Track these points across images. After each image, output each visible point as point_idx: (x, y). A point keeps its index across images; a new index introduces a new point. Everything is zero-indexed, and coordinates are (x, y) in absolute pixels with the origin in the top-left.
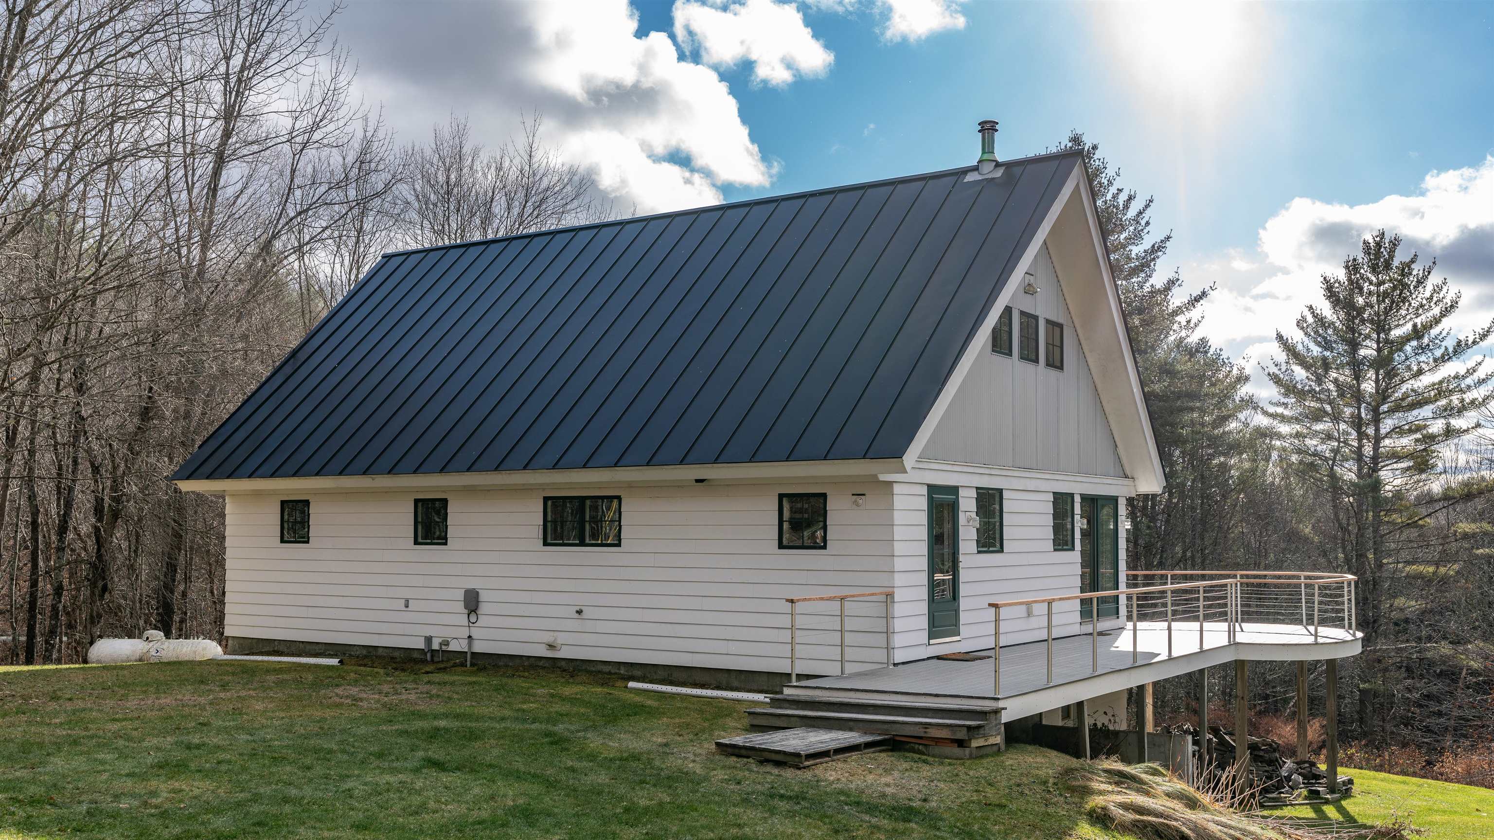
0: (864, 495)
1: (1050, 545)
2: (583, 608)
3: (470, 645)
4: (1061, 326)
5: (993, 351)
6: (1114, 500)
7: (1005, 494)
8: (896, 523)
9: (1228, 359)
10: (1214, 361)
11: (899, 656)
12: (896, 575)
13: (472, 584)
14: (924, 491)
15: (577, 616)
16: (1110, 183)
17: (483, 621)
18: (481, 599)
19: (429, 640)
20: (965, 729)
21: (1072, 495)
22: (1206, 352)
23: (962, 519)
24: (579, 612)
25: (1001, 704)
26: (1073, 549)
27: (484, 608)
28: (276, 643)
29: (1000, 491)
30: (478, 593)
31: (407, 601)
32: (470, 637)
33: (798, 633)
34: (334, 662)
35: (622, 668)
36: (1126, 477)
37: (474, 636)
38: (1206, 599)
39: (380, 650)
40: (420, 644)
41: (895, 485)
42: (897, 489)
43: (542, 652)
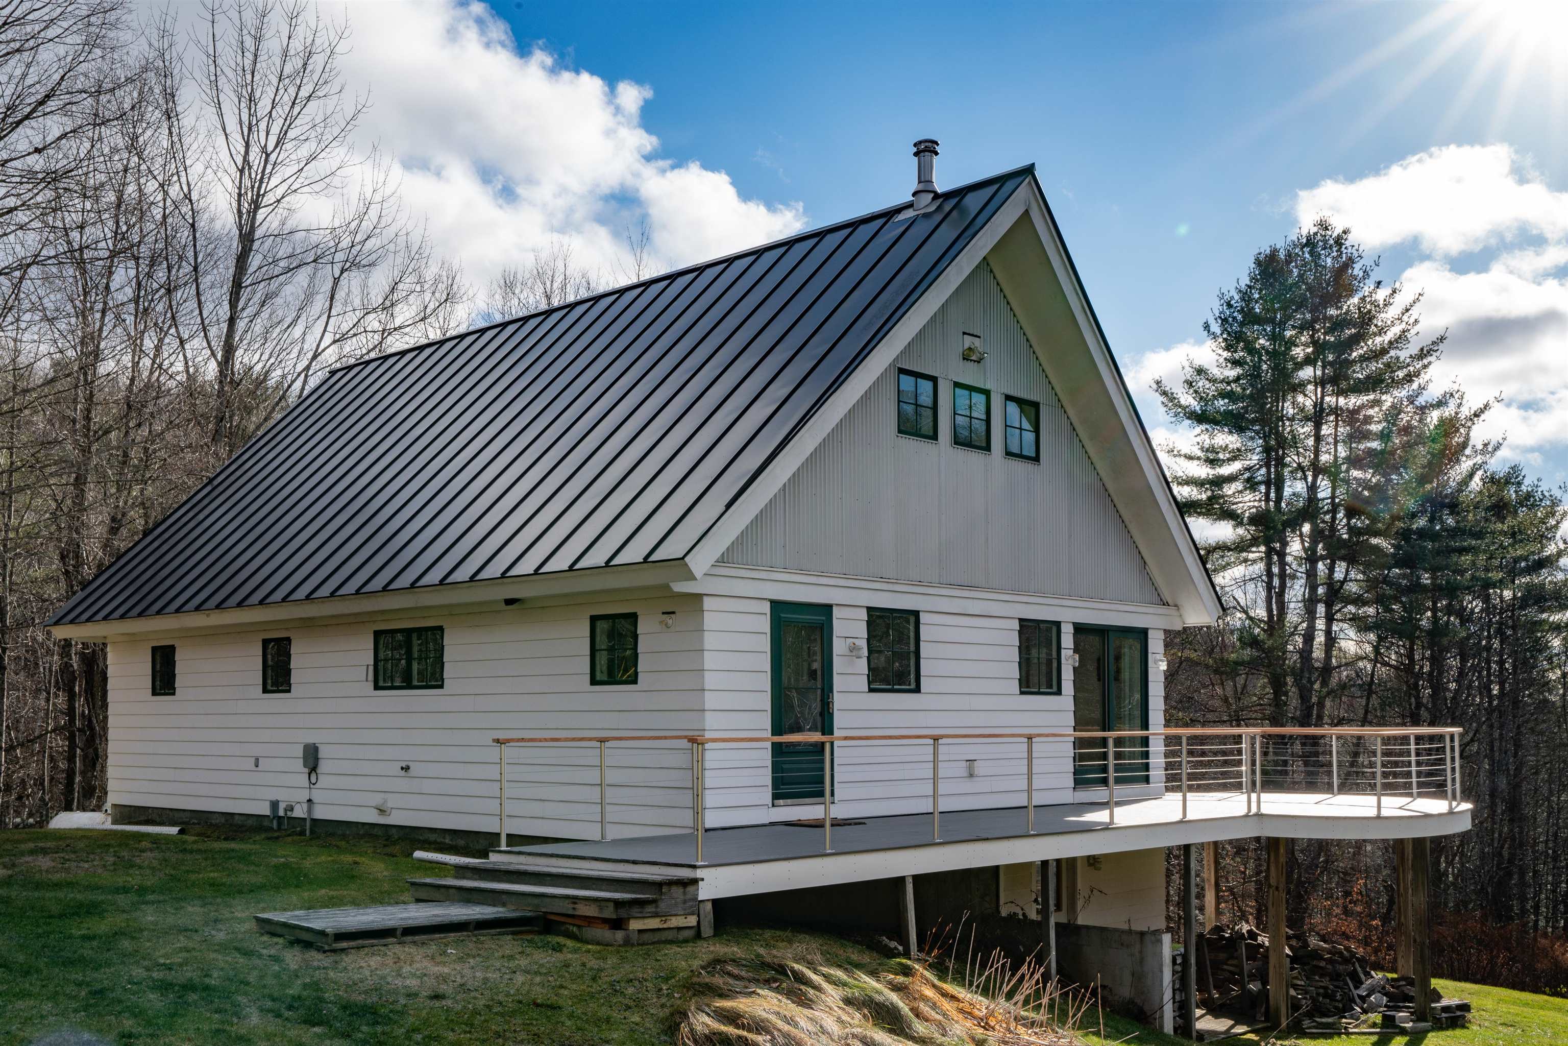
0: (673, 613)
1: (1015, 687)
2: (411, 764)
3: (310, 810)
4: (1036, 405)
5: (900, 431)
6: (1143, 634)
7: (923, 618)
8: (707, 647)
9: (1550, 491)
10: (1529, 495)
11: (710, 820)
12: (707, 714)
13: (311, 740)
14: (766, 608)
15: (403, 773)
16: (1366, 275)
17: (323, 781)
18: (321, 755)
19: (275, 805)
20: (612, 904)
21: (1058, 624)
22: (1519, 484)
23: (839, 647)
24: (406, 769)
25: (699, 873)
26: (1059, 692)
27: (323, 767)
28: (150, 811)
29: (916, 614)
30: (317, 748)
31: (257, 760)
32: (309, 801)
33: (609, 792)
34: (174, 830)
35: (447, 837)
36: (1165, 604)
37: (315, 800)
38: (1191, 753)
39: (237, 817)
40: (266, 810)
41: (705, 599)
42: (708, 603)
43: (371, 817)
